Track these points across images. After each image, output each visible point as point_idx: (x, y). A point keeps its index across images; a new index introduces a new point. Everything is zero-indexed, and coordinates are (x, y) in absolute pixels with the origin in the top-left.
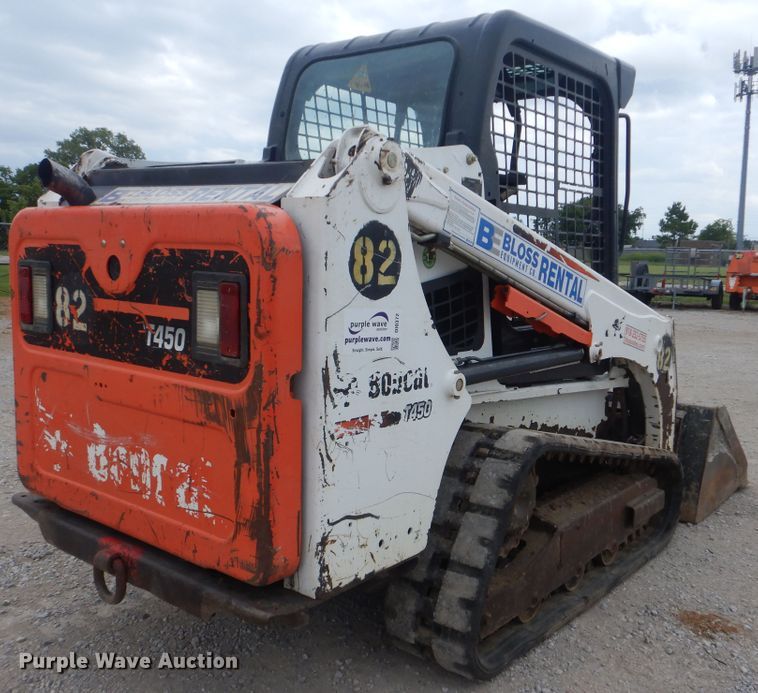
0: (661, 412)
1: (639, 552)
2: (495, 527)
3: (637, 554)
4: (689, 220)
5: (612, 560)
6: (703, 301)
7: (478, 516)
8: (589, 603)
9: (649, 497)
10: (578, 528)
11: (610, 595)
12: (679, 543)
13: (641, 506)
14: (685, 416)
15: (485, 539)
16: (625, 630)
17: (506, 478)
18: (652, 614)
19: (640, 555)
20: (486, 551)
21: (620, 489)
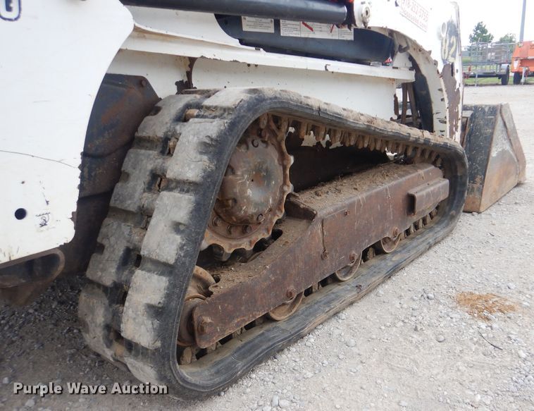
0: (447, 106)
1: (423, 239)
2: (190, 207)
3: (421, 240)
4: (488, 34)
5: (395, 248)
6: (496, 80)
7: (176, 194)
8: (362, 292)
9: (432, 185)
10: (346, 214)
11: (389, 282)
12: (463, 229)
13: (424, 193)
14: (472, 115)
15: (180, 224)
16: (396, 318)
17: (207, 141)
18: (428, 298)
19: (423, 241)
20: (178, 239)
21: (401, 176)
